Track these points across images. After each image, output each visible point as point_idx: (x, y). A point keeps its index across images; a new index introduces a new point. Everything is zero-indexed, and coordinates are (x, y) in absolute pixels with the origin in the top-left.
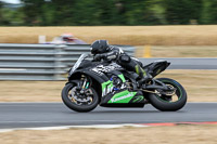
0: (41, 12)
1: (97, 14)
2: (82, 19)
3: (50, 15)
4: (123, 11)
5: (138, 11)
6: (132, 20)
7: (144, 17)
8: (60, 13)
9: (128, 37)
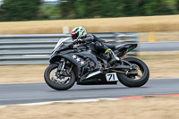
0: (74, 8)
1: (120, 8)
2: (107, 12)
3: (81, 9)
4: (142, 4)
5: (154, 3)
6: (149, 12)
7: (159, 9)
8: (89, 7)
9: (138, 25)
